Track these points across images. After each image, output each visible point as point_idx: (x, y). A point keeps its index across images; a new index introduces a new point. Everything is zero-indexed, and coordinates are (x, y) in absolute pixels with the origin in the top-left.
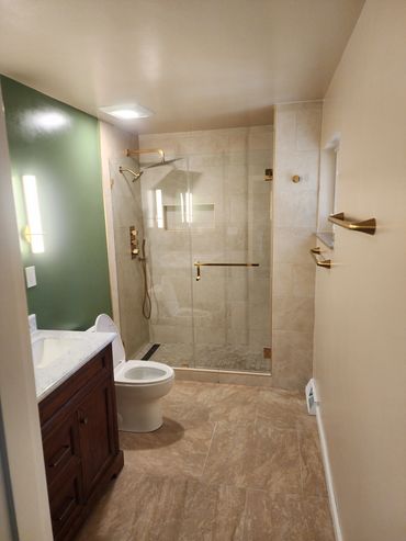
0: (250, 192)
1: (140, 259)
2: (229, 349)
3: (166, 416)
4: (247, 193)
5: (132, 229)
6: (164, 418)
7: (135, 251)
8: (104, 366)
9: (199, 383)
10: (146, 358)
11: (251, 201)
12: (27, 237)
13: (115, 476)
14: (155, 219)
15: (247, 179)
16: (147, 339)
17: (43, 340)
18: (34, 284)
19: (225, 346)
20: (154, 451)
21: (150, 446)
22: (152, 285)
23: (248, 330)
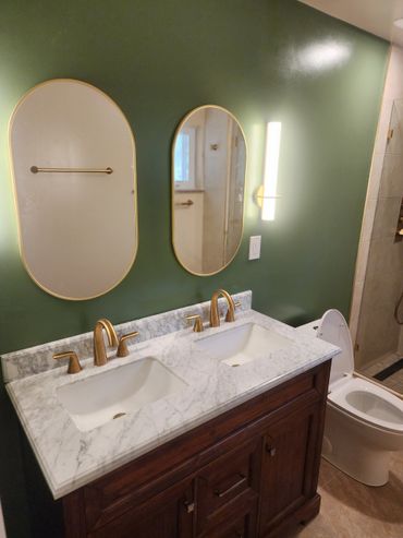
3: (394, 472)
6: (391, 475)
7: (402, 232)
8: (314, 385)
12: (259, 200)
13: (304, 523)
17: (252, 324)
18: (258, 256)
20: (364, 517)
21: (360, 506)
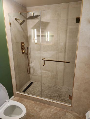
0: (68, 30)
1: (26, 54)
2: (56, 87)
4: (66, 31)
5: (22, 43)
7: (24, 51)
9: (43, 104)
10: (24, 91)
11: (68, 34)
14: (34, 39)
15: (67, 27)
16: (30, 80)
19: (55, 85)
22: (31, 63)
23: (64, 81)
